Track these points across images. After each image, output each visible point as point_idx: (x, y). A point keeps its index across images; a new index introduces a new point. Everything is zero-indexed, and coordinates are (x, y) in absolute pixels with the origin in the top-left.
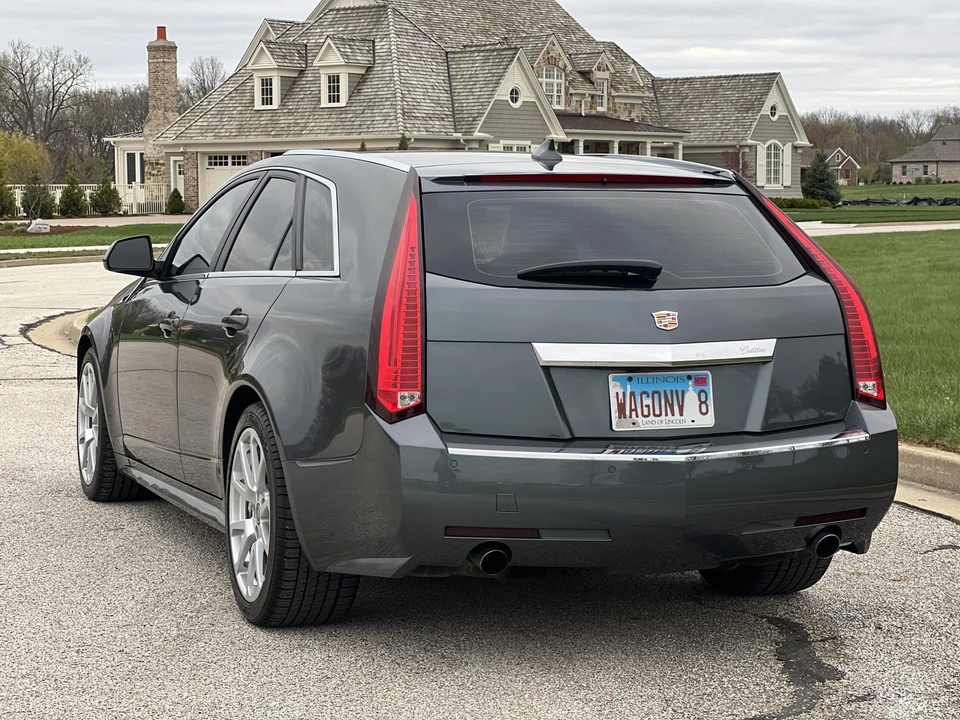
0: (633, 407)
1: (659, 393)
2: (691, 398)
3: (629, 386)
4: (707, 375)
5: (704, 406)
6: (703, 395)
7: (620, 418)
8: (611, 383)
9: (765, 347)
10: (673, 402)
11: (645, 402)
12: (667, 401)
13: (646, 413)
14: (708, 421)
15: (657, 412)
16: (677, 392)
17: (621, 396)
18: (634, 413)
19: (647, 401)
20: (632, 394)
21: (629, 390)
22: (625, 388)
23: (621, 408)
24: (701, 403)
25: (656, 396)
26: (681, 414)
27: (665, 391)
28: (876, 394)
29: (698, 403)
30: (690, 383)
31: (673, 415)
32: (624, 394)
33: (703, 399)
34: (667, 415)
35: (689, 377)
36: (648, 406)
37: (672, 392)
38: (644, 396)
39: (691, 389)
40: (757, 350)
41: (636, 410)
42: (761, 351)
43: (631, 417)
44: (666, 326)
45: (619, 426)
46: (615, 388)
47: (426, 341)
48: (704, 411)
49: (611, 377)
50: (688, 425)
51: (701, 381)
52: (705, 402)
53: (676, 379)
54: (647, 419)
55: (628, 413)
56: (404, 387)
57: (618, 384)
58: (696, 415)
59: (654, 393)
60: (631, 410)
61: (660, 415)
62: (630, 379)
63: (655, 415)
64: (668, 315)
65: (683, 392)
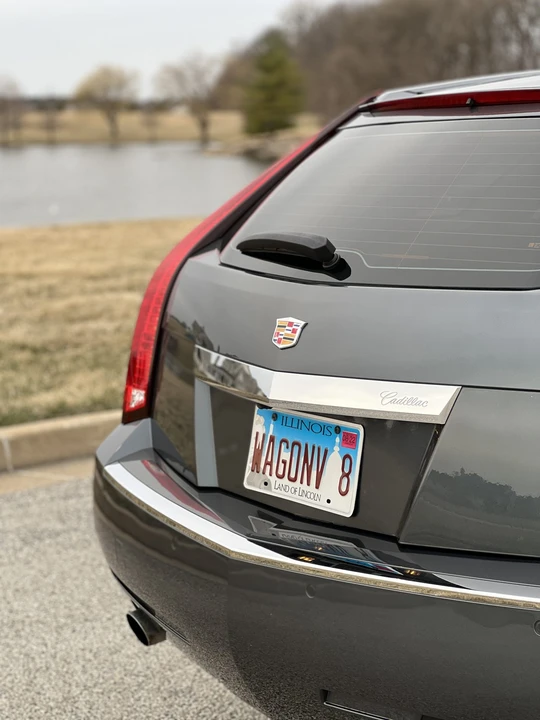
0: (269, 460)
1: (300, 446)
2: (334, 464)
3: (272, 426)
4: (359, 432)
5: (345, 480)
6: (347, 461)
7: (253, 470)
8: (256, 418)
10: (312, 463)
11: (283, 456)
12: (306, 460)
13: (281, 471)
14: (344, 507)
15: (293, 476)
16: (319, 449)
17: (260, 439)
18: (268, 467)
19: (286, 454)
20: (272, 439)
21: (271, 433)
22: (268, 430)
23: (258, 453)
24: (344, 475)
25: (296, 448)
26: (317, 487)
27: (307, 446)
29: (341, 473)
30: (338, 439)
31: (308, 484)
32: (264, 437)
33: (346, 469)
34: (301, 483)
35: (338, 429)
36: (284, 462)
37: (314, 448)
38: (284, 445)
39: (337, 448)
40: (413, 402)
41: (270, 464)
42: (419, 404)
43: (264, 472)
44: (280, 341)
45: (251, 482)
46: (258, 426)
49: (257, 408)
50: (322, 504)
51: (349, 440)
52: (347, 475)
53: (323, 429)
54: (280, 481)
55: (262, 466)
57: (262, 420)
58: (334, 491)
60: (267, 463)
61: (294, 480)
62: (275, 417)
63: (290, 479)
64: (291, 324)
65: (326, 451)
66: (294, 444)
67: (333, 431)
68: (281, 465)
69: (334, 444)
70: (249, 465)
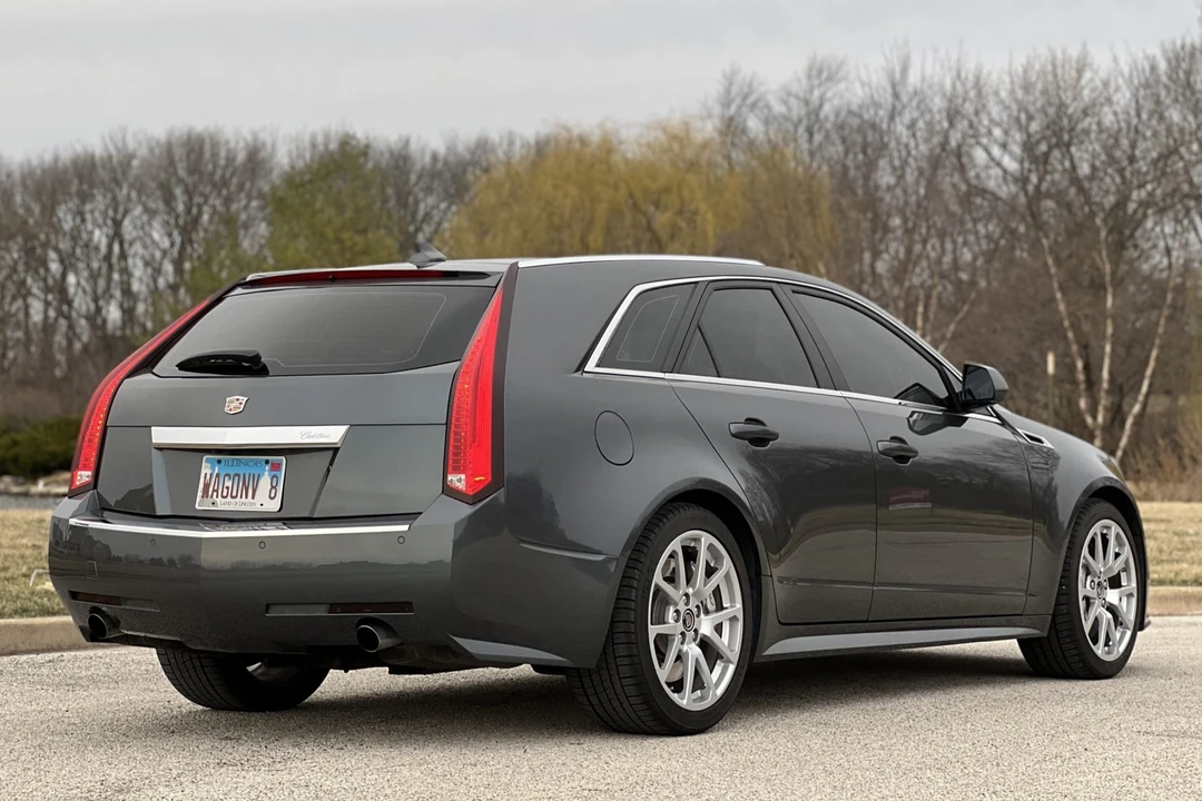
0: (216, 488)
1: (239, 476)
2: (265, 482)
3: (216, 469)
4: (282, 461)
5: (273, 491)
6: (275, 480)
7: (203, 497)
8: (204, 463)
9: (333, 434)
10: (248, 485)
11: (226, 484)
12: (244, 484)
13: (225, 494)
14: (275, 506)
15: (234, 494)
16: (254, 476)
17: (208, 477)
18: (215, 493)
19: (228, 483)
20: (218, 475)
21: (216, 471)
22: (214, 471)
23: (206, 486)
24: (272, 487)
25: (237, 478)
26: (253, 498)
27: (244, 475)
28: (464, 489)
29: (270, 487)
30: (267, 467)
31: (247, 497)
32: (211, 475)
33: (274, 484)
34: (241, 497)
35: (267, 462)
36: (228, 488)
37: (250, 475)
38: (227, 478)
39: (266, 473)
40: (321, 436)
41: (217, 491)
43: (212, 496)
44: (231, 410)
45: (201, 505)
46: (206, 470)
47: (106, 425)
48: (273, 495)
49: (205, 458)
50: (257, 508)
51: (276, 467)
52: (275, 488)
53: (256, 463)
54: (224, 500)
55: (210, 492)
57: (209, 465)
58: (265, 499)
59: (236, 475)
60: (214, 490)
61: (236, 497)
62: (219, 462)
63: (232, 497)
64: (238, 400)
65: (259, 477)
67: (263, 463)
68: (225, 491)
69: (265, 470)
70: (200, 494)
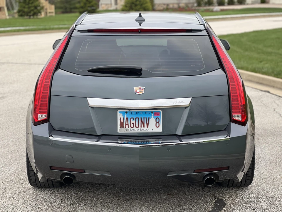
0: (127, 124)
1: (138, 118)
2: (152, 121)
3: (126, 115)
4: (160, 112)
6: (158, 120)
7: (121, 127)
8: (118, 114)
9: (186, 101)
10: (144, 122)
11: (132, 122)
12: (142, 121)
13: (132, 126)
14: (159, 130)
15: (137, 126)
16: (146, 118)
17: (122, 119)
18: (127, 126)
19: (134, 122)
20: (127, 118)
23: (122, 124)
24: (157, 123)
25: (137, 119)
26: (148, 127)
27: (141, 118)
28: (241, 120)
29: (156, 122)
30: (152, 115)
31: (144, 127)
32: (123, 118)
33: (158, 121)
34: (141, 127)
35: (152, 112)
37: (144, 118)
38: (132, 119)
39: (153, 117)
40: (182, 102)
41: (128, 125)
42: (183, 103)
43: (126, 127)
44: (138, 93)
45: (120, 130)
46: (120, 116)
47: (50, 95)
48: (158, 126)
49: (118, 111)
50: (150, 131)
51: (157, 114)
52: (158, 122)
53: (146, 113)
54: (132, 128)
55: (124, 126)
56: (41, 112)
57: (121, 114)
58: (154, 127)
61: (138, 127)
62: (126, 112)
63: (136, 127)
64: (140, 88)
65: (149, 118)
66: (136, 118)
67: (150, 113)
69: (152, 116)
70: (119, 126)
